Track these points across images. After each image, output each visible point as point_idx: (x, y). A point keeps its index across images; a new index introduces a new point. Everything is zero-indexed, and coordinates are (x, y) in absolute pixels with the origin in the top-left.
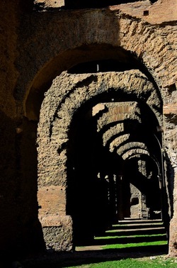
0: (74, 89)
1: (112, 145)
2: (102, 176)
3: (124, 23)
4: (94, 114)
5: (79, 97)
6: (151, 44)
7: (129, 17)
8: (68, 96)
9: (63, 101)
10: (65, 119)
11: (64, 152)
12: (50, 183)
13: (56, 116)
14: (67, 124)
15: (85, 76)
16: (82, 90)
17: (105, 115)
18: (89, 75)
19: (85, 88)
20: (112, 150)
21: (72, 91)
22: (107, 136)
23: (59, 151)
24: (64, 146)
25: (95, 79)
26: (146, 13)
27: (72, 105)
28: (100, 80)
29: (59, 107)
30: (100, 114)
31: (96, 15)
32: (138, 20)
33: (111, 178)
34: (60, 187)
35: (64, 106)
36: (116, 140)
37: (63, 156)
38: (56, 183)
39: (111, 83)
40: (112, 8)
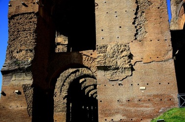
0: (70, 74)
1: (90, 94)
2: (85, 107)
3: (84, 57)
4: (80, 82)
5: (72, 77)
6: (93, 64)
7: (86, 55)
8: (68, 77)
9: (66, 79)
10: (67, 86)
11: (66, 99)
12: (60, 111)
13: (63, 85)
14: (68, 88)
15: (75, 70)
16: (73, 75)
17: (85, 83)
18: (76, 69)
19: (75, 74)
20: (90, 96)
21: (70, 75)
22: (87, 90)
23: (64, 99)
24: (66, 96)
25: (78, 71)
26: (91, 54)
27: (69, 81)
28: (80, 71)
29: (64, 82)
30: (83, 82)
31: (75, 54)
32: (89, 56)
33: (90, 108)
34: (64, 113)
35: (66, 81)
36: (92, 91)
37: (65, 101)
38: (63, 111)
39: (84, 72)
40: (80, 52)
